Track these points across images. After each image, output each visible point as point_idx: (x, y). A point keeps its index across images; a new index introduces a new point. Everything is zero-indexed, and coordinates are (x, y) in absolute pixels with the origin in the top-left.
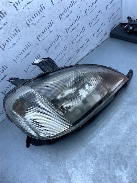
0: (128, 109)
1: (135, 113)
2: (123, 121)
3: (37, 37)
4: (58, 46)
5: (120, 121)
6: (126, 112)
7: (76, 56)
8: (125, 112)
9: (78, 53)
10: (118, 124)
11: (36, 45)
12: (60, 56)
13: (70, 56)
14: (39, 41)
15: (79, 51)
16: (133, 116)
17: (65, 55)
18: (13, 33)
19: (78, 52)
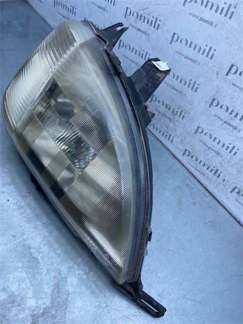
0: (48, 270)
1: (31, 282)
2: (19, 249)
3: (232, 66)
4: (231, 128)
5: (21, 244)
6: (39, 263)
7: (224, 186)
8: (40, 260)
9: (233, 190)
10: (14, 236)
11: (217, 70)
12: (211, 140)
13: (220, 169)
14: (227, 75)
15: (239, 193)
16: (24, 275)
17: (218, 153)
18: (222, 5)
19: (236, 190)
